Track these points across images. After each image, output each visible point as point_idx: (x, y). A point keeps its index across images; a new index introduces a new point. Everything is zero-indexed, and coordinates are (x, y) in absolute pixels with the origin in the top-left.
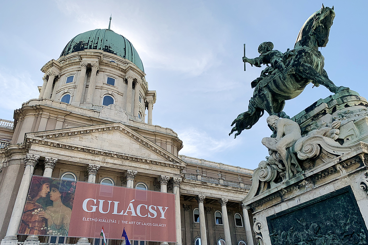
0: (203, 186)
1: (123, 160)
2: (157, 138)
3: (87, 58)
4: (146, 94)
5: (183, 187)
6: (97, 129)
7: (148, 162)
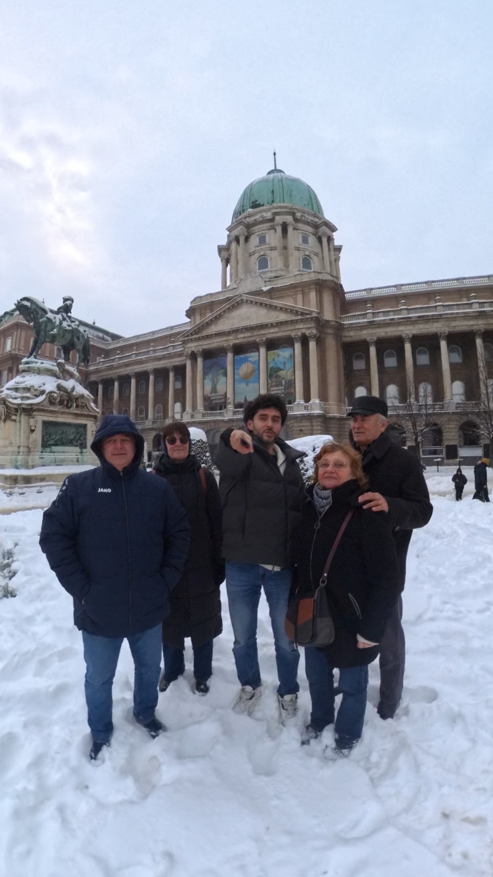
0: (373, 326)
2: (298, 289)
3: (234, 230)
4: (316, 226)
5: (346, 333)
6: (224, 312)
7: (274, 324)
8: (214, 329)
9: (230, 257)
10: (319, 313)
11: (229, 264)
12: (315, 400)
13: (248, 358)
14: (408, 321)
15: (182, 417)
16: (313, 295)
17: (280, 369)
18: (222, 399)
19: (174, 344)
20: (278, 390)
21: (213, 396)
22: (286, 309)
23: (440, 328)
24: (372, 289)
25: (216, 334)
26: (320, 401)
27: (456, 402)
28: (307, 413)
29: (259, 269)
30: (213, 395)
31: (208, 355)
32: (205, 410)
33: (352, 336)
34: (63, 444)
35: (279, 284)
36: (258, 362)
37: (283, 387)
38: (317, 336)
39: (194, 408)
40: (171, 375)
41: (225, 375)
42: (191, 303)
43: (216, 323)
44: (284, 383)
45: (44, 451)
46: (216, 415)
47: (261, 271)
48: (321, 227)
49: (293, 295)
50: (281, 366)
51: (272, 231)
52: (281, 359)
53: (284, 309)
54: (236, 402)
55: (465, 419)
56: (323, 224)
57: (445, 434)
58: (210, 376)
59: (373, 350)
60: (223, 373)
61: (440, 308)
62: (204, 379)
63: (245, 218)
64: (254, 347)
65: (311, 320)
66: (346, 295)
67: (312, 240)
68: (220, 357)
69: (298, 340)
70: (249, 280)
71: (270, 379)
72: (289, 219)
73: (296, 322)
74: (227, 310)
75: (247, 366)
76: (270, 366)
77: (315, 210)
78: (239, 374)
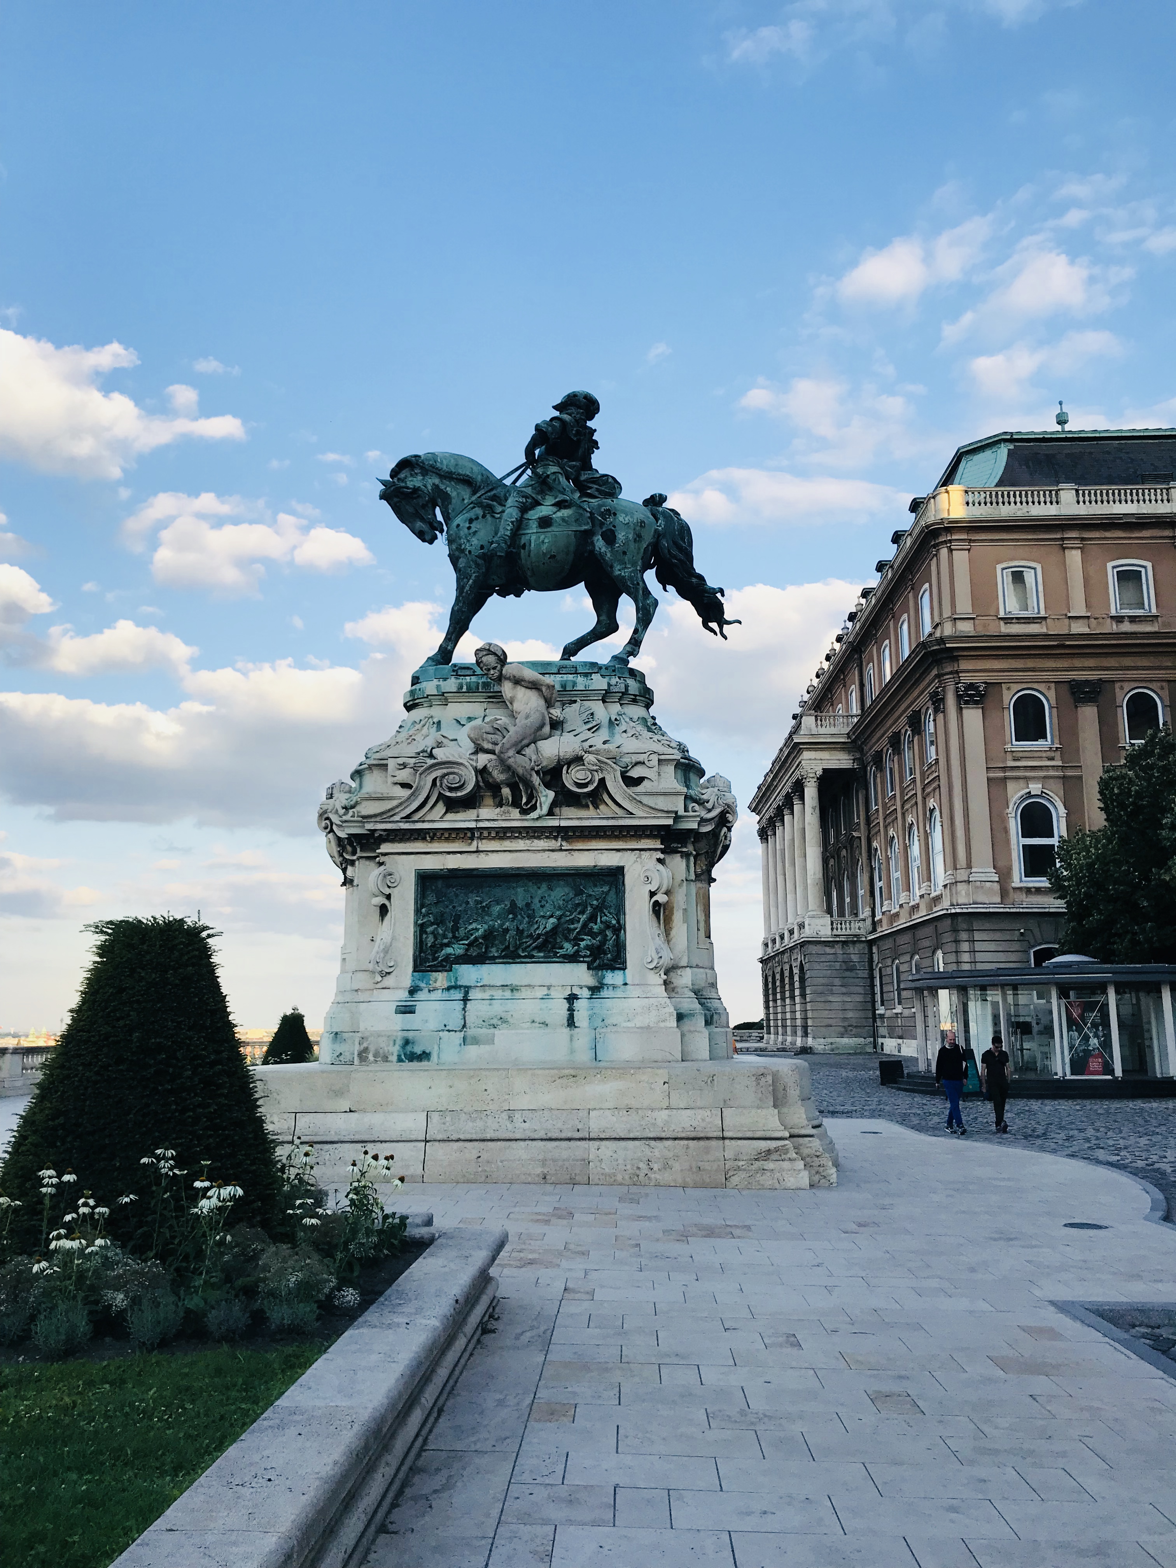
34: (511, 956)
45: (422, 985)
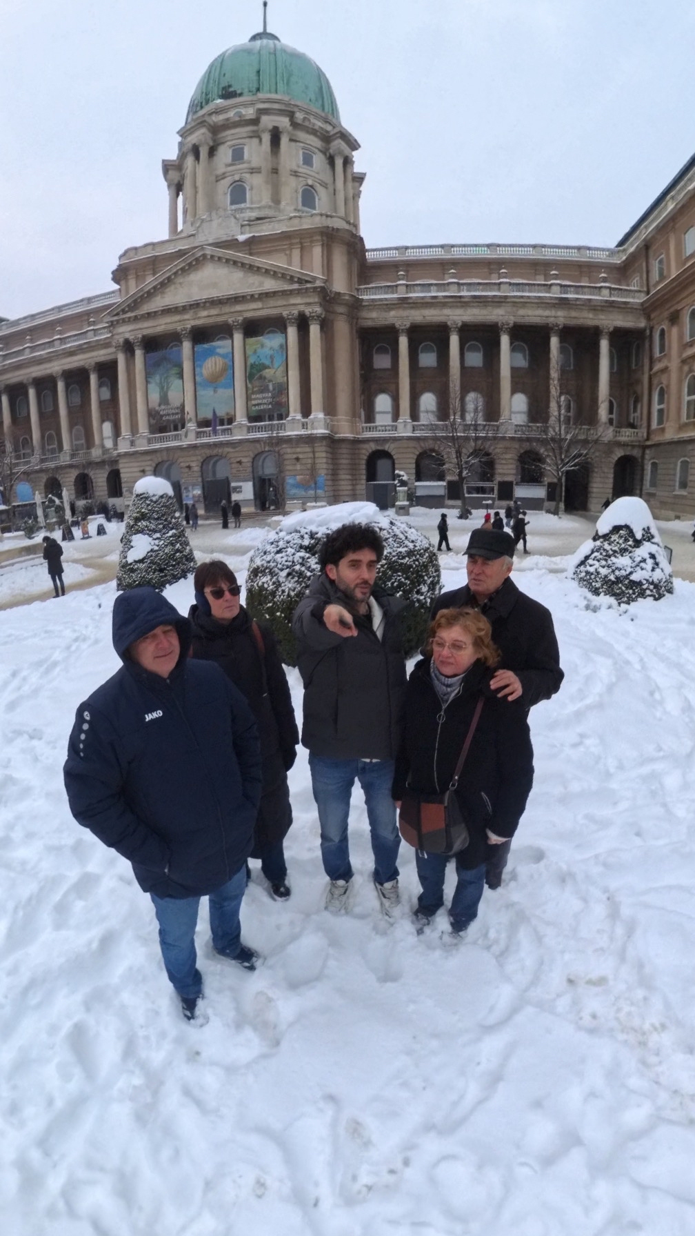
0: (405, 305)
1: (221, 306)
2: (294, 241)
3: (191, 134)
4: (327, 139)
5: (365, 314)
6: (175, 273)
7: (256, 296)
8: (158, 303)
9: (183, 180)
10: (326, 281)
11: (181, 193)
12: (318, 415)
13: (215, 348)
14: (459, 302)
15: (116, 444)
16: (317, 251)
17: (265, 367)
18: (177, 414)
19: (95, 328)
20: (264, 398)
21: (163, 410)
22: (275, 272)
23: (502, 316)
24: (407, 248)
25: (163, 311)
26: (325, 415)
27: (516, 424)
28: (306, 433)
29: (232, 203)
30: (163, 407)
31: (152, 344)
32: (152, 432)
33: (374, 318)
35: (265, 230)
36: (231, 355)
37: (270, 394)
38: (323, 316)
39: (134, 429)
40: (93, 379)
41: (181, 376)
42: (120, 257)
43: (163, 293)
44: (271, 387)
46: (168, 439)
47: (234, 207)
48: (336, 139)
49: (284, 250)
50: (267, 362)
51: (256, 141)
52: (267, 351)
53: (272, 273)
54: (199, 417)
55: (526, 446)
56: (338, 135)
57: (497, 466)
58: (157, 378)
59: (403, 342)
60: (177, 374)
61: (505, 286)
62: (147, 382)
63: (210, 114)
64: (224, 331)
65: (313, 292)
66: (367, 254)
67: (319, 160)
68: (172, 347)
69: (293, 323)
70: (215, 223)
71: (250, 381)
72: (284, 122)
73: (291, 293)
74: (180, 272)
75: (214, 361)
76: (251, 360)
77: (326, 110)
78: (202, 375)
